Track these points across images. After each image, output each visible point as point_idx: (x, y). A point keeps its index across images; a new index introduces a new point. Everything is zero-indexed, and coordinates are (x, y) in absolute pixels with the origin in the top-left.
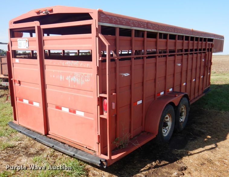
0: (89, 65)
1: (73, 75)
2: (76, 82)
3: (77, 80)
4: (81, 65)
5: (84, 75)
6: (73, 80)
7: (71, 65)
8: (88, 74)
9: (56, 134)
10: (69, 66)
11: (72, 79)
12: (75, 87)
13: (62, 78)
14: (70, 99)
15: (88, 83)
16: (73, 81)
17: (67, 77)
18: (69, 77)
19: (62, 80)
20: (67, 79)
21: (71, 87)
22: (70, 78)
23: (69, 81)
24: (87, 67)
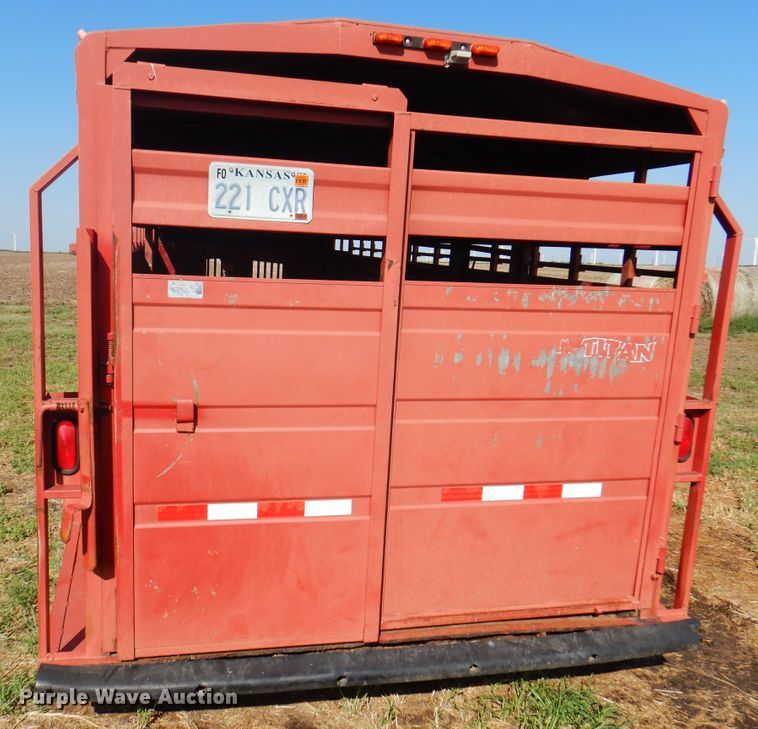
0: (658, 302)
1: (577, 344)
2: (588, 370)
3: (594, 361)
4: (621, 302)
5: (629, 339)
6: (571, 365)
7: (571, 305)
8: (646, 335)
9: (432, 614)
10: (559, 306)
11: (564, 362)
12: (576, 390)
13: (511, 361)
14: (539, 443)
15: (643, 368)
16: (571, 371)
17: (543, 354)
18: (553, 353)
19: (510, 369)
20: (537, 362)
21: (554, 395)
22: (558, 358)
23: (550, 372)
24: (650, 310)
